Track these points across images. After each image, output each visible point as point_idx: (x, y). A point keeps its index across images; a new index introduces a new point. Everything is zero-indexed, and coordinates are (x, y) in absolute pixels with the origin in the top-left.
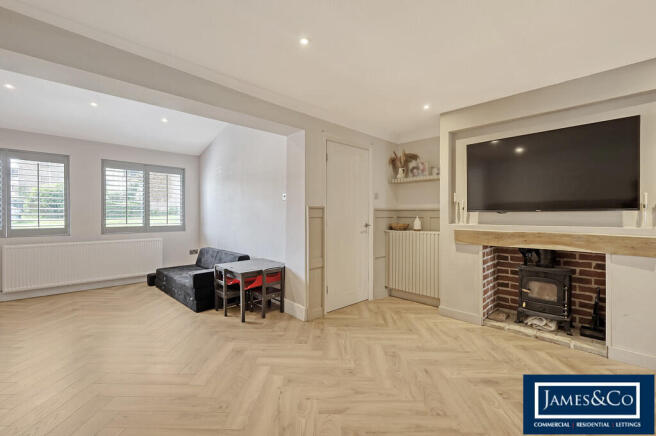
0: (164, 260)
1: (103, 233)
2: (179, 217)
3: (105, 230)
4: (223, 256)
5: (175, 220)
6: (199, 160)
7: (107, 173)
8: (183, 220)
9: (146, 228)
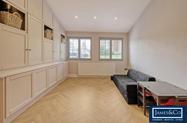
0: (116, 72)
1: (99, 60)
2: (121, 56)
3: (100, 60)
4: (139, 75)
5: (120, 57)
6: (128, 34)
7: (100, 41)
8: (122, 57)
9: (111, 60)
